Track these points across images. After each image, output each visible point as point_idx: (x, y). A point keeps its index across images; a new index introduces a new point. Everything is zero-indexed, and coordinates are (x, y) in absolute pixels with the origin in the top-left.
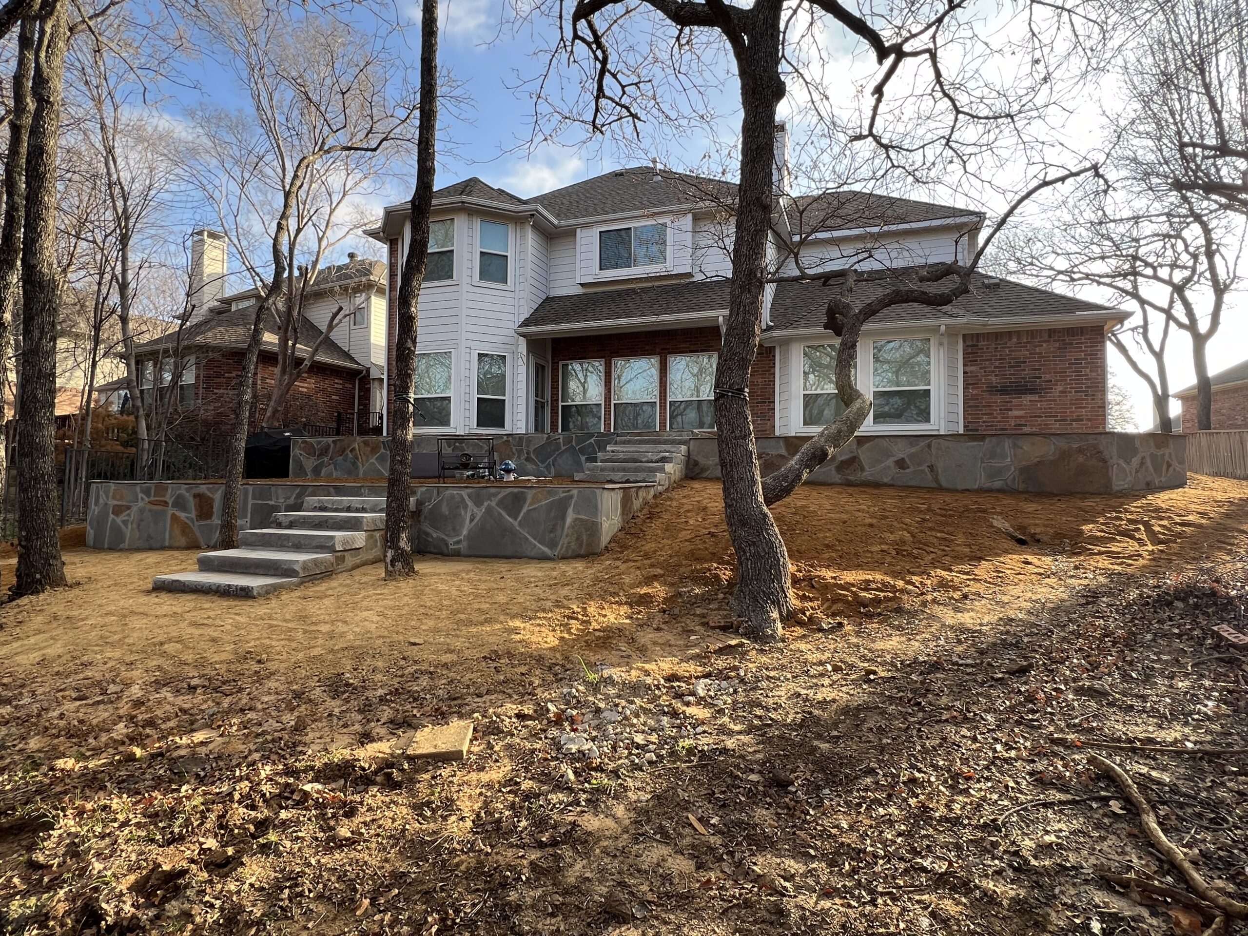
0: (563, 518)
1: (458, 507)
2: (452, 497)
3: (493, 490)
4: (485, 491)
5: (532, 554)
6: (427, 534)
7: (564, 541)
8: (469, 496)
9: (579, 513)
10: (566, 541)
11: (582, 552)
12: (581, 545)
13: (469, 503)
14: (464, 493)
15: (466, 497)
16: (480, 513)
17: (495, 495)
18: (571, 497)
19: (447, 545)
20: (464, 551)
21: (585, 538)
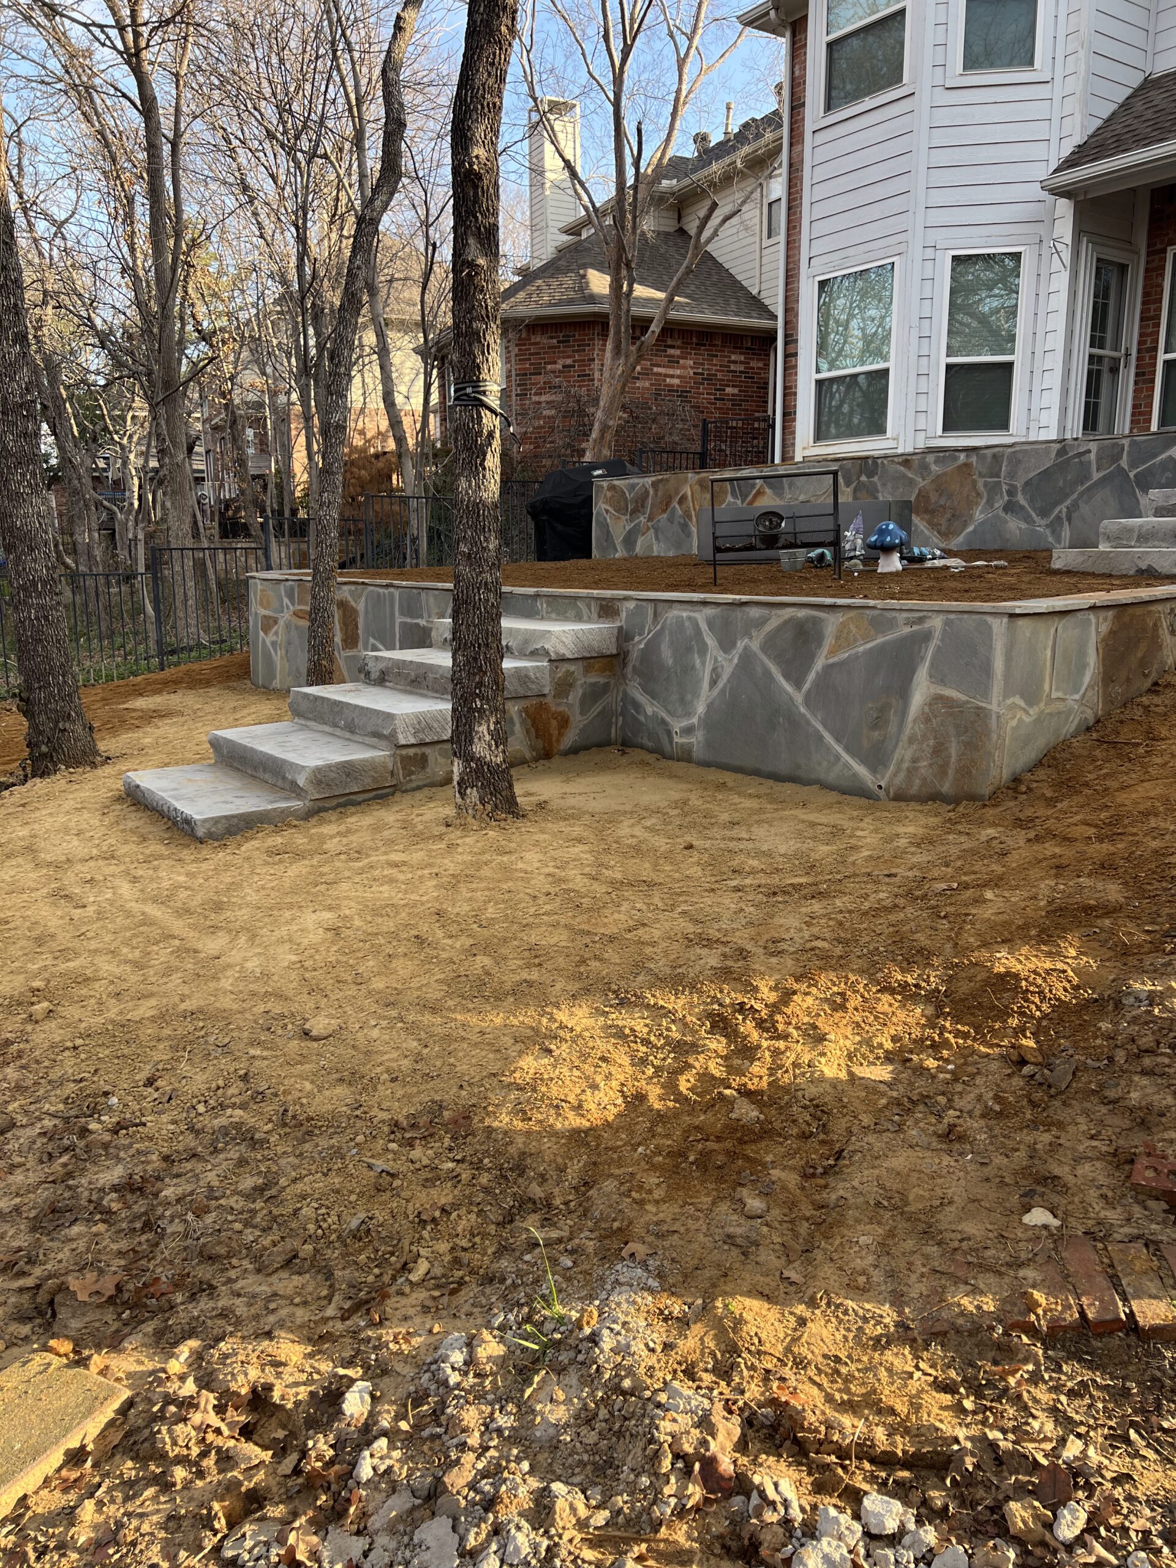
0: (904, 693)
1: (689, 649)
2: (680, 622)
3: (755, 612)
4: (738, 613)
5: (831, 777)
6: (637, 706)
7: (903, 753)
8: (710, 624)
9: (942, 681)
10: (908, 755)
11: (946, 788)
12: (943, 770)
13: (710, 641)
14: (701, 616)
15: (704, 627)
16: (729, 664)
17: (760, 623)
18: (927, 636)
19: (669, 733)
20: (698, 752)
21: (954, 750)
